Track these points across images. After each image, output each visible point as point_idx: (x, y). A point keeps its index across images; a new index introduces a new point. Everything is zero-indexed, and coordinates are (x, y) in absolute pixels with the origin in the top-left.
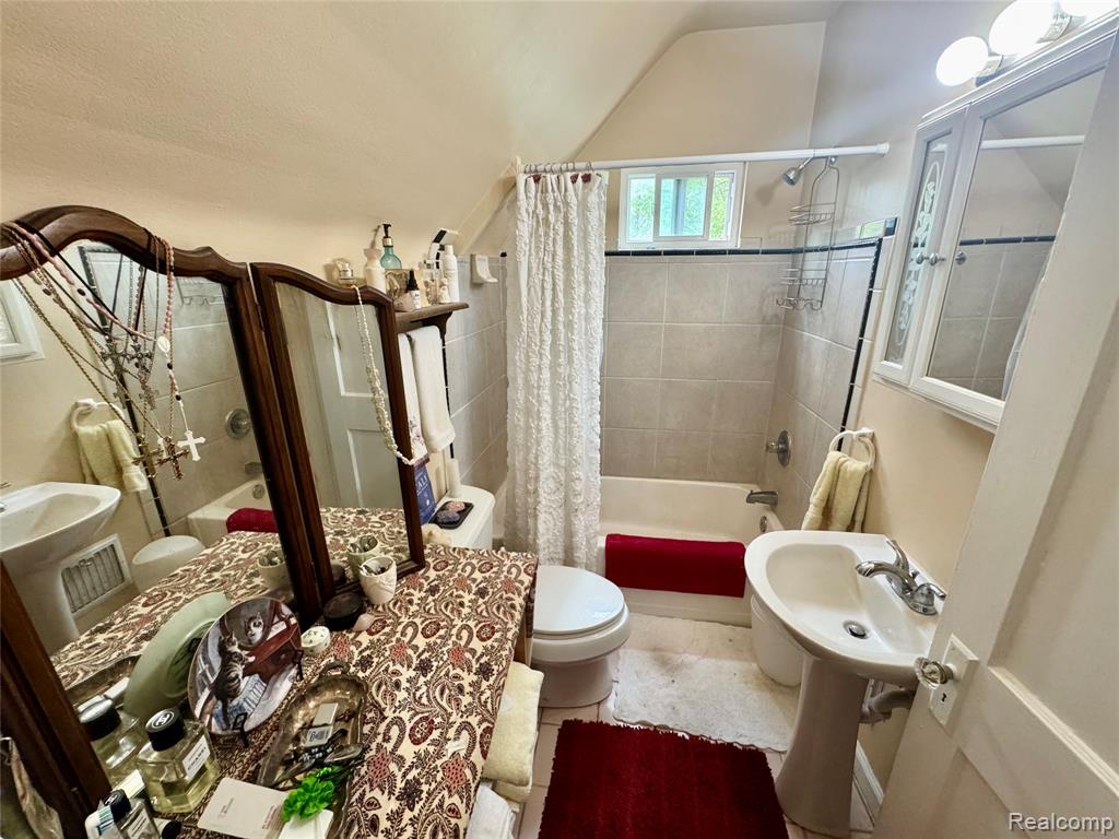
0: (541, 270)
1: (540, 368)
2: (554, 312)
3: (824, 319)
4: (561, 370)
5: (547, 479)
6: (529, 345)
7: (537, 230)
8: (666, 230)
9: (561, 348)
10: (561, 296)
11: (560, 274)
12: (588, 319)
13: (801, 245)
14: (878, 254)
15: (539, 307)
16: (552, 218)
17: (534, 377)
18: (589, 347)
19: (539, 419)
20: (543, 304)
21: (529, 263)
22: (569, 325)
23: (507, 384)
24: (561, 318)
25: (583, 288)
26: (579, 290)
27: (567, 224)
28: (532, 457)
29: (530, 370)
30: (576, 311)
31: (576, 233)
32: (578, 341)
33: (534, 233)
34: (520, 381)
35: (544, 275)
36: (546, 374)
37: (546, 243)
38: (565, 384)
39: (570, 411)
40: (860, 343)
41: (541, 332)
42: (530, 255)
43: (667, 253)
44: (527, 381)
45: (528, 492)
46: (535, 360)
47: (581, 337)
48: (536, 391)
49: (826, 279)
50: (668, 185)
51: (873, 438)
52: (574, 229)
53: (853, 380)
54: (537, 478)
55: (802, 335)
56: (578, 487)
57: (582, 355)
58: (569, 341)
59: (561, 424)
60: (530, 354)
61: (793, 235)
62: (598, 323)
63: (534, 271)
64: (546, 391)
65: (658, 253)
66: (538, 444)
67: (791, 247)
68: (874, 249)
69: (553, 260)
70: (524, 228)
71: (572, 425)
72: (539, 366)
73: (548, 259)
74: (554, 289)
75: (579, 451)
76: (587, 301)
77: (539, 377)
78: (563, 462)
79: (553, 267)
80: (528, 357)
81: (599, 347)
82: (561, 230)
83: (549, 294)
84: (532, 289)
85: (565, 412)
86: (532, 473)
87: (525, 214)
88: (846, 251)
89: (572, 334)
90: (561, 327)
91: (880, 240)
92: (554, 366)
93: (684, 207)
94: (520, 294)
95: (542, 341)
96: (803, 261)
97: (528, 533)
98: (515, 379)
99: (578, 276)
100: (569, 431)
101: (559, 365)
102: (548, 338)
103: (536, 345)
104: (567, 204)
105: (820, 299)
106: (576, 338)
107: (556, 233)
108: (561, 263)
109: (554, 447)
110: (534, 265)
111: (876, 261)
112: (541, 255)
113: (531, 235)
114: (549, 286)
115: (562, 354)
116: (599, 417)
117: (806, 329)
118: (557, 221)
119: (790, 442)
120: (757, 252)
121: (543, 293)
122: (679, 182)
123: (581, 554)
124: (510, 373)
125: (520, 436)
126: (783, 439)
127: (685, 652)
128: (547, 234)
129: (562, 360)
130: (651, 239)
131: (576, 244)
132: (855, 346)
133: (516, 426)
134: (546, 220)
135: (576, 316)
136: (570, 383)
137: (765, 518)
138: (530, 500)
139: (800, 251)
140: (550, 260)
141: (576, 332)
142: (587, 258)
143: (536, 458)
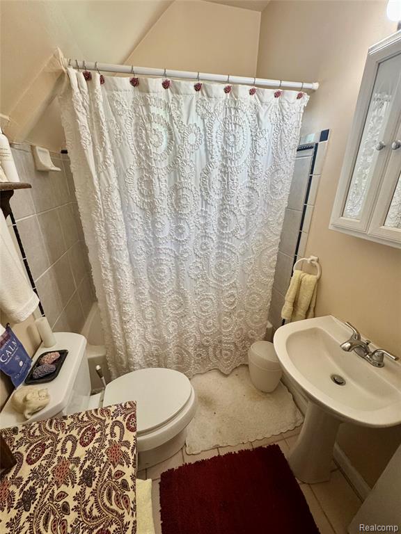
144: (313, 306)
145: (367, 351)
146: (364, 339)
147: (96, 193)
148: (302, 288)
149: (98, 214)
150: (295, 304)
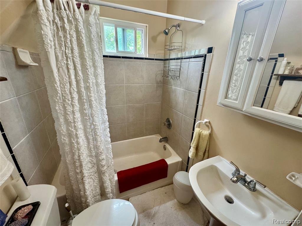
0: (65, 58)
1: (73, 112)
2: (77, 82)
3: (181, 82)
4: (86, 112)
5: (87, 164)
6: (64, 101)
7: (58, 33)
8: (121, 49)
9: (85, 101)
10: (80, 73)
11: (78, 60)
12: (97, 84)
13: (167, 57)
14: (205, 60)
15: (67, 79)
16: (67, 26)
17: (70, 118)
18: (100, 99)
19: (77, 138)
20: (70, 77)
21: (56, 53)
22: (88, 88)
23: (54, 122)
24: (82, 85)
25: (93, 69)
26: (91, 71)
27: (78, 32)
28: (76, 157)
29: (67, 114)
30: (90, 81)
31: (84, 38)
32: (94, 96)
33: (56, 35)
34: (62, 120)
35: (67, 60)
36: (78, 115)
37: (66, 42)
38: (89, 118)
39: (94, 130)
40: (200, 91)
41: (71, 93)
42: (55, 48)
43: (123, 57)
44: (66, 120)
45: (77, 173)
46: (69, 109)
47: (95, 94)
48: (73, 125)
49: (180, 69)
50: (120, 30)
51: (209, 122)
52: (83, 35)
53: (198, 103)
54: (81, 166)
55: (171, 87)
56: (104, 163)
57: (97, 103)
58: (89, 97)
59: (91, 137)
60: (66, 105)
61: (163, 55)
62: (102, 87)
63: (60, 58)
64: (79, 123)
65: (119, 57)
66: (79, 150)
67: (163, 58)
68: (203, 58)
69: (72, 52)
70: (48, 31)
71: (97, 137)
72: (73, 111)
73: (68, 51)
74: (75, 69)
75: (102, 147)
76: (96, 76)
77: (74, 117)
78: (94, 154)
79: (72, 56)
80: (65, 108)
81: (105, 98)
82: (74, 35)
83: (72, 72)
84: (61, 69)
85: (92, 131)
86: (77, 164)
87: (46, 21)
88: (189, 59)
89: (90, 93)
90: (83, 90)
91: (206, 55)
92: (82, 110)
93: (127, 40)
94: (52, 72)
95: (72, 98)
96: (169, 63)
97: (80, 191)
98: (58, 118)
99: (89, 63)
100: (95, 139)
101: (85, 109)
102: (76, 96)
103: (69, 100)
104: (76, 20)
105: (179, 76)
106: (93, 95)
107: (71, 36)
108: (77, 55)
109: (88, 148)
110: (60, 55)
111: (204, 62)
112: (63, 48)
113: (54, 36)
114: (71, 67)
115: (86, 104)
116: (109, 129)
117: (173, 85)
118: (71, 29)
119: (171, 121)
120: (153, 59)
121: (68, 71)
122: (123, 30)
123: (109, 190)
124: (54, 115)
125: (67, 149)
126: (168, 120)
127: (154, 207)
128: (65, 37)
129: (86, 106)
130: (115, 52)
131: (85, 45)
132: (198, 91)
133: (63, 144)
134: (63, 28)
135: (91, 84)
136: (92, 117)
137: (165, 146)
138: (79, 176)
139: (167, 60)
140: (70, 52)
141: (92, 92)
142: (93, 53)
143: (79, 156)
144: (207, 149)
145: (245, 181)
146: (242, 173)
147: (56, 83)
148: (201, 139)
149: (58, 98)
150: (197, 148)
